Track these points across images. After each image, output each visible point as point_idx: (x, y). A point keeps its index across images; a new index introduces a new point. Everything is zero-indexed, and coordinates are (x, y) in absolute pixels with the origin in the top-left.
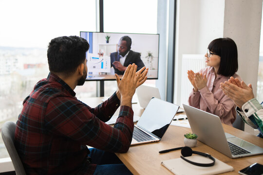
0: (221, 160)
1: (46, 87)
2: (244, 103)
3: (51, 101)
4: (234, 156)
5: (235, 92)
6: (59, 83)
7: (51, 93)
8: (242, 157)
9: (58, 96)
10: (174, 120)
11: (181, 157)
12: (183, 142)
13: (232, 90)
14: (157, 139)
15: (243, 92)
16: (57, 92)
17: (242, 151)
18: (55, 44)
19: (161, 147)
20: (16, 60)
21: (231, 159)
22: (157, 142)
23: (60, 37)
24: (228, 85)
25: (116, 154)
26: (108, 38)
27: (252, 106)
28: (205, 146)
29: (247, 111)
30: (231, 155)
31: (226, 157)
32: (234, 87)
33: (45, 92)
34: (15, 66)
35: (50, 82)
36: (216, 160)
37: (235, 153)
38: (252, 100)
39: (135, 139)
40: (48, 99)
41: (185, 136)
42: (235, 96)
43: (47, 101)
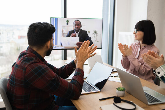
0: (140, 106)
1: (26, 57)
2: (157, 68)
3: (28, 66)
4: (149, 104)
5: (151, 61)
6: (34, 53)
7: (29, 61)
8: (155, 104)
9: (33, 63)
10: (111, 77)
11: (113, 104)
12: (116, 93)
13: (149, 59)
14: (99, 90)
15: (156, 60)
16: (32, 60)
17: (156, 100)
18: (32, 27)
19: (101, 96)
20: (14, 33)
21: (147, 106)
22: (98, 92)
23: (36, 23)
24: (146, 55)
25: (71, 100)
26: (68, 21)
27: (162, 70)
28: (130, 96)
29: (159, 73)
30: (148, 103)
31: (144, 104)
32: (150, 57)
33: (25, 61)
34: (12, 37)
35: (28, 54)
36: (137, 106)
37: (151, 101)
38: (162, 66)
39: (84, 90)
40: (27, 65)
41: (117, 89)
42: (151, 63)
43: (26, 67)
